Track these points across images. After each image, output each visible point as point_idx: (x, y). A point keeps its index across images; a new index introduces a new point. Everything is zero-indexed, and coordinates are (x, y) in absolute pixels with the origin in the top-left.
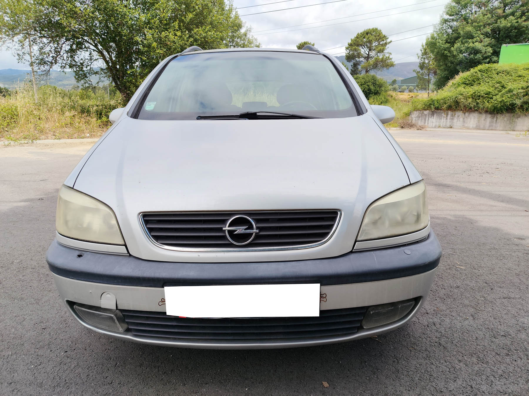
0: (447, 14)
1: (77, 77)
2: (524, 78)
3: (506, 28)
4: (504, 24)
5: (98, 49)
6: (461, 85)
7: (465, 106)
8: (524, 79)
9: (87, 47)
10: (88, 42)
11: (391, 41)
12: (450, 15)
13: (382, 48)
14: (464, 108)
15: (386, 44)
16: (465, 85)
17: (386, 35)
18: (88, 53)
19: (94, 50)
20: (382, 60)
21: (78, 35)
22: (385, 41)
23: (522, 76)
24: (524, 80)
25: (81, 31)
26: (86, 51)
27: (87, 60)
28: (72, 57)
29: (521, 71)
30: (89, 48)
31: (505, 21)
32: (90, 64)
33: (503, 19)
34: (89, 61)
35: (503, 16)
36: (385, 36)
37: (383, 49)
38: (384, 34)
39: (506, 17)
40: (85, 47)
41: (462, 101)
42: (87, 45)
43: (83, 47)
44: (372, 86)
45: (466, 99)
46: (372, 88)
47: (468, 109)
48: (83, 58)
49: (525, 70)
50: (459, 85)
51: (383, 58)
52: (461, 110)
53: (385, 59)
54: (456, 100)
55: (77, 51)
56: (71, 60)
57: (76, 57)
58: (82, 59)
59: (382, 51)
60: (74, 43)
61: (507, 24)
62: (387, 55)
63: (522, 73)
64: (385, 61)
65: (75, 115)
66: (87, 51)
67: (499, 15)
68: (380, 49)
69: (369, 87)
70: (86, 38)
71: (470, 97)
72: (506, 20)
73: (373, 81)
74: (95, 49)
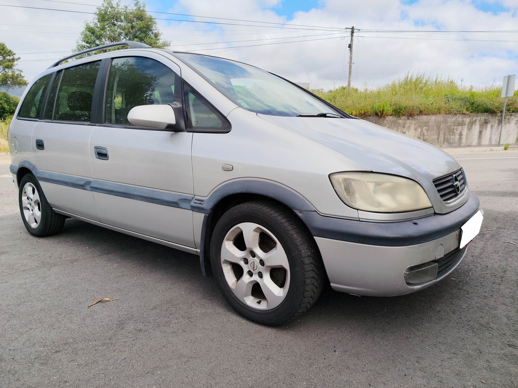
0: (84, 41)
11: (19, 58)
12: (87, 43)
13: (10, 64)
15: (13, 60)
17: (12, 51)
20: (13, 77)
22: (12, 57)
36: (10, 51)
37: (12, 65)
38: (9, 50)
44: (6, 105)
46: (6, 106)
51: (13, 74)
53: (16, 76)
59: (11, 67)
62: (17, 72)
64: (17, 78)
68: (8, 65)
69: (1, 105)
73: (5, 99)
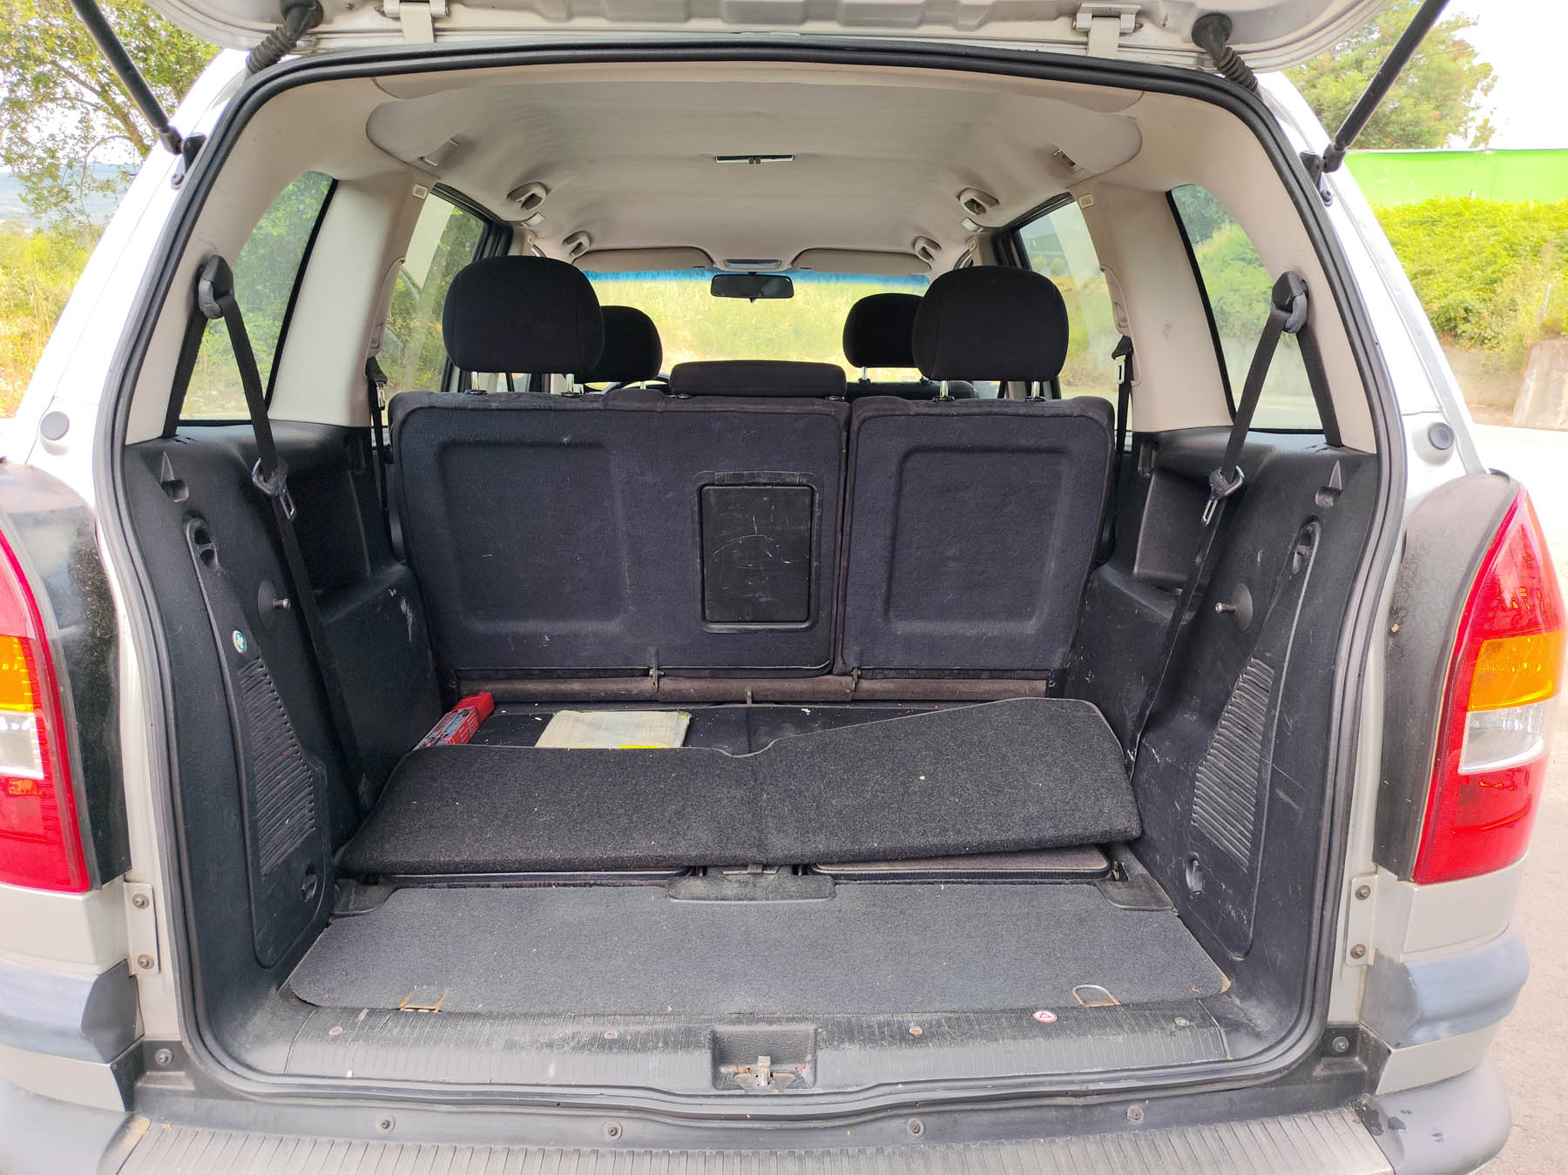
1: (31, 197)
2: (1405, 249)
3: (1340, 105)
4: (1334, 92)
5: (111, 102)
6: (1232, 263)
7: (1243, 326)
8: (1404, 251)
9: (73, 95)
10: (75, 77)
14: (1243, 330)
16: (1244, 264)
18: (75, 116)
19: (97, 108)
21: (39, 51)
23: (1399, 244)
24: (1405, 254)
25: (50, 37)
26: (69, 108)
27: (73, 142)
28: (14, 126)
29: (1394, 227)
30: (81, 101)
31: (1336, 84)
32: (82, 153)
33: (1332, 76)
34: (80, 144)
35: (1333, 70)
39: (1337, 72)
40: (66, 96)
41: (1238, 309)
42: (72, 86)
43: (59, 96)
45: (1250, 305)
47: (1253, 332)
48: (55, 131)
49: (1405, 227)
50: (1226, 264)
52: (1235, 336)
54: (1221, 307)
55: (36, 108)
56: (11, 139)
57: (30, 127)
58: (52, 137)
60: (24, 79)
61: (1343, 92)
63: (1398, 234)
65: (33, 331)
66: (73, 107)
67: (1319, 65)
70: (66, 64)
71: (1260, 298)
72: (1340, 80)
74: (99, 101)
